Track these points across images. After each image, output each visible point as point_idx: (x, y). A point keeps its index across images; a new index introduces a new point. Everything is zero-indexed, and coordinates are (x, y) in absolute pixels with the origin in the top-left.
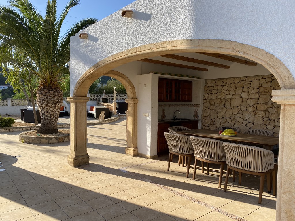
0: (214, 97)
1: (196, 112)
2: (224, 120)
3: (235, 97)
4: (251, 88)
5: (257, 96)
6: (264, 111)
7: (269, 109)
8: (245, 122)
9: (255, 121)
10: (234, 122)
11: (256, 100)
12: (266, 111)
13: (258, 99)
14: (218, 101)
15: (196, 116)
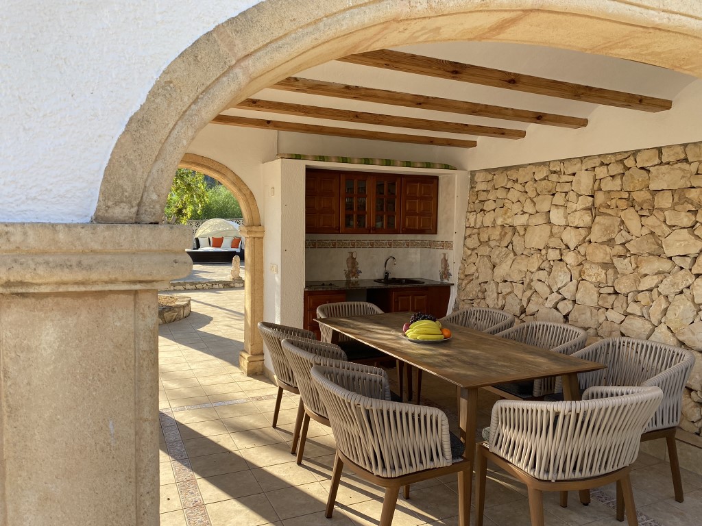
0: (488, 220)
1: (445, 261)
2: (505, 289)
3: (534, 221)
4: (572, 196)
5: (587, 218)
6: (604, 265)
7: (615, 260)
8: (554, 297)
9: (578, 296)
10: (528, 293)
12: (607, 266)
13: (590, 228)
14: (497, 232)
15: (446, 274)
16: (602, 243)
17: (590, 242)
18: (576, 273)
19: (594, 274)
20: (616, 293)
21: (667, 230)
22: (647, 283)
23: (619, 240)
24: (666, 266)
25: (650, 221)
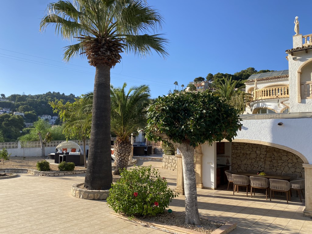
0: (239, 151)
1: (228, 160)
2: (246, 166)
3: (252, 153)
4: (262, 149)
5: (266, 153)
6: (270, 161)
7: (272, 160)
8: (260, 168)
9: (265, 167)
10: (252, 167)
11: (265, 155)
12: (271, 161)
13: (266, 155)
14: (242, 154)
15: (228, 163)
16: (269, 157)
17: (266, 157)
18: (264, 163)
19: (268, 163)
20: (273, 166)
21: (282, 156)
22: (279, 164)
23: (273, 157)
24: (283, 162)
25: (279, 154)
